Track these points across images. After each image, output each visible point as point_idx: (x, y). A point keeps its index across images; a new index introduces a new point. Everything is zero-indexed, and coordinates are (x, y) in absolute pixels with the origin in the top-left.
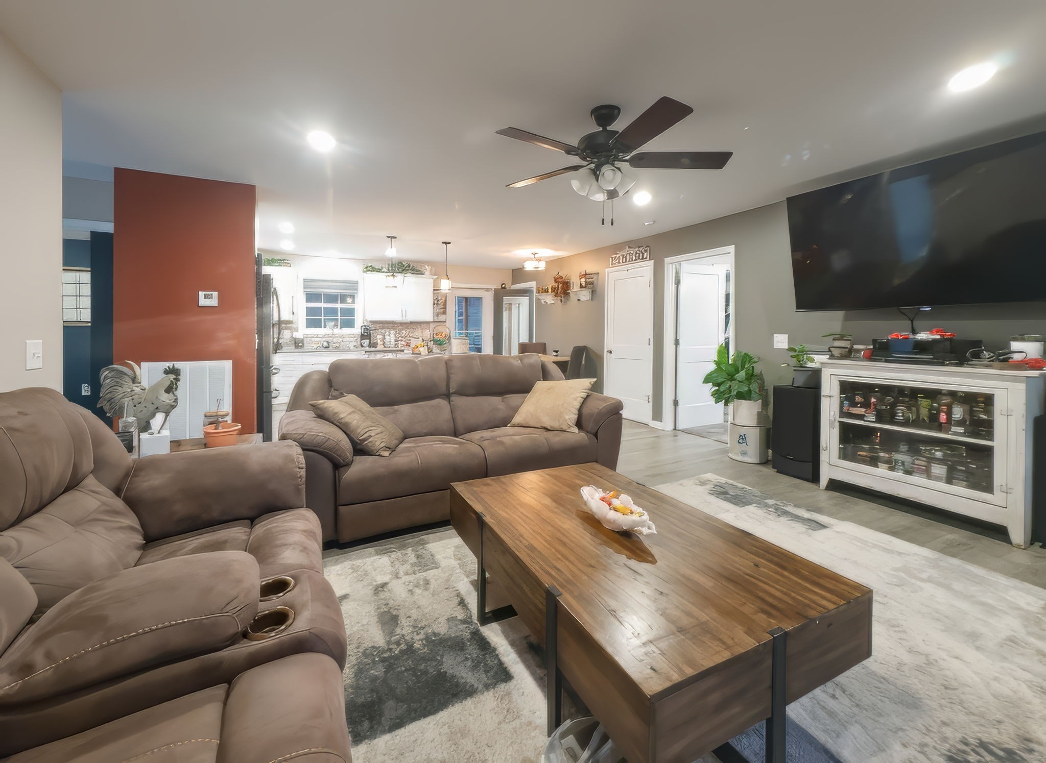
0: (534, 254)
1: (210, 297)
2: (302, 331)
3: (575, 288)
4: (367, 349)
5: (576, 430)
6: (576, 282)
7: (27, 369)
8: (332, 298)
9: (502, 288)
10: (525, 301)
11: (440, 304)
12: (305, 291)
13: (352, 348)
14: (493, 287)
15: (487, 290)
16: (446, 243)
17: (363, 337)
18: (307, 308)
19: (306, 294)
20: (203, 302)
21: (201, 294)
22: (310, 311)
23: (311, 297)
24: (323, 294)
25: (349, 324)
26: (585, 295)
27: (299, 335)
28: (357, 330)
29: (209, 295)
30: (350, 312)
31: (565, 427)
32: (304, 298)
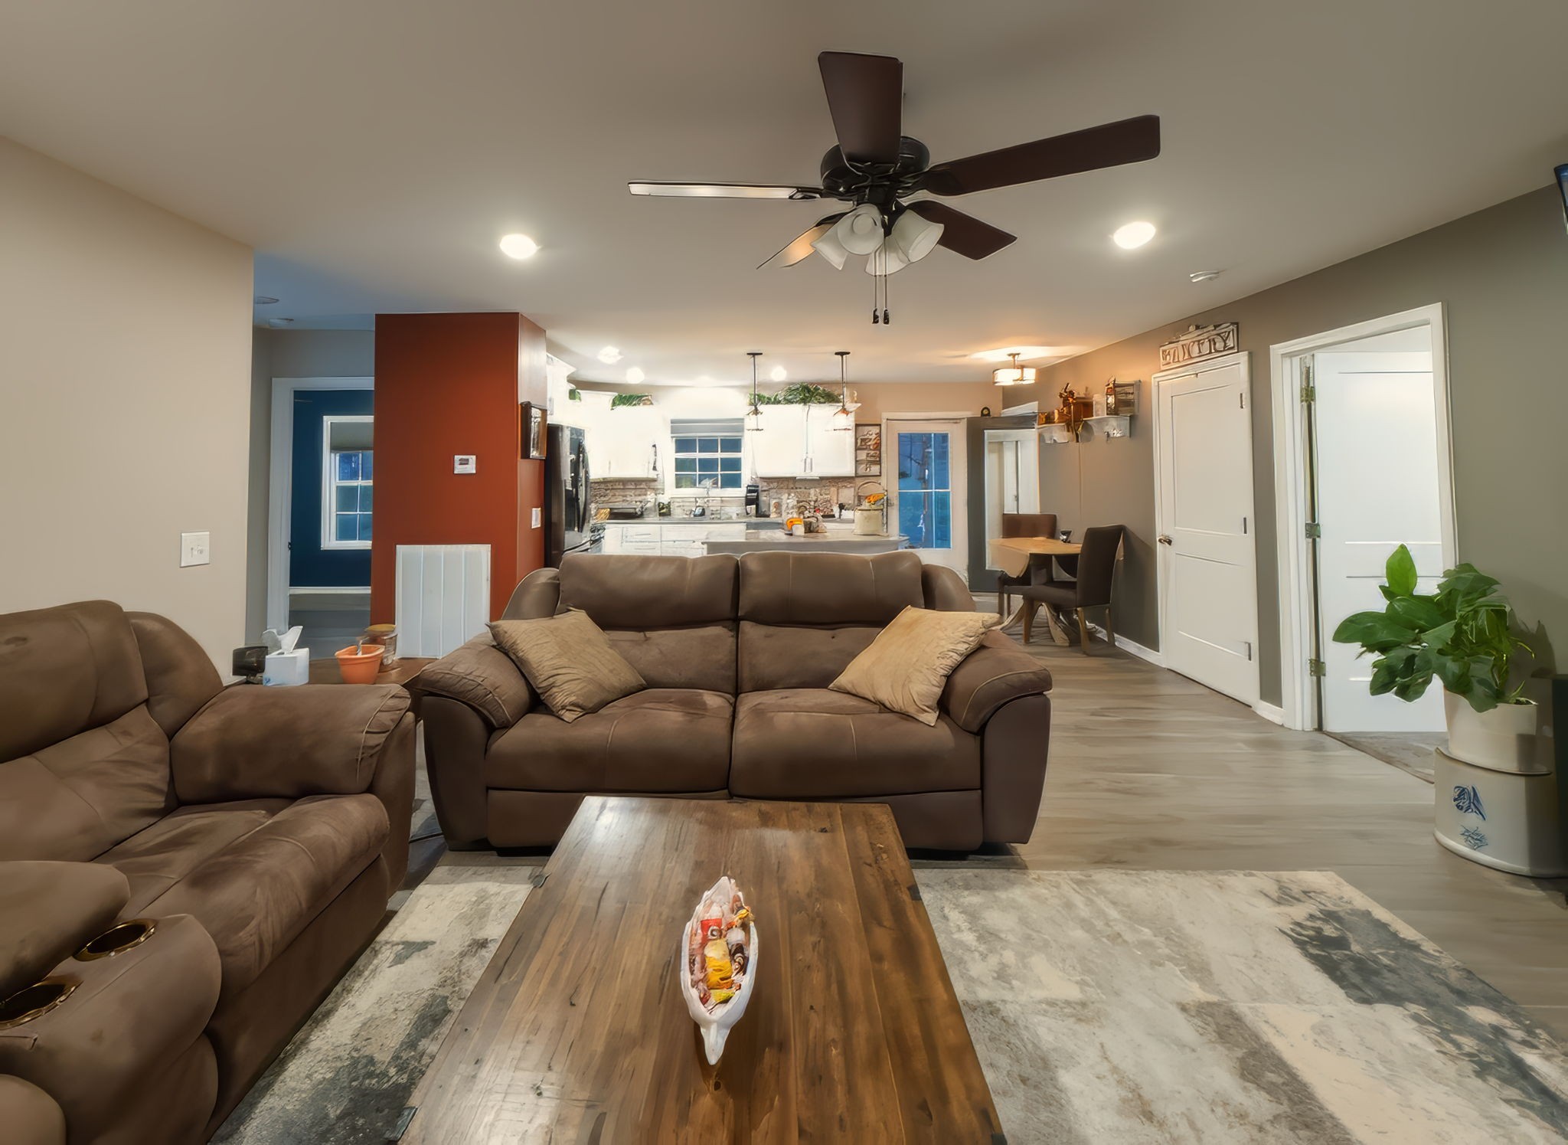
0: (1014, 355)
1: (465, 462)
2: (669, 493)
3: (1100, 412)
4: (754, 520)
5: (931, 718)
6: (1101, 401)
7: (183, 565)
8: (708, 445)
9: (982, 415)
10: (1029, 437)
11: (867, 447)
12: (672, 437)
13: (734, 516)
14: (969, 414)
15: (956, 421)
16: (842, 354)
17: (749, 502)
18: (676, 459)
19: (677, 441)
20: (459, 469)
21: (457, 458)
22: (680, 465)
23: (683, 445)
24: (697, 439)
25: (733, 481)
26: (1116, 428)
27: (664, 499)
28: (741, 492)
29: (465, 460)
30: (735, 464)
31: (912, 711)
32: (672, 446)
